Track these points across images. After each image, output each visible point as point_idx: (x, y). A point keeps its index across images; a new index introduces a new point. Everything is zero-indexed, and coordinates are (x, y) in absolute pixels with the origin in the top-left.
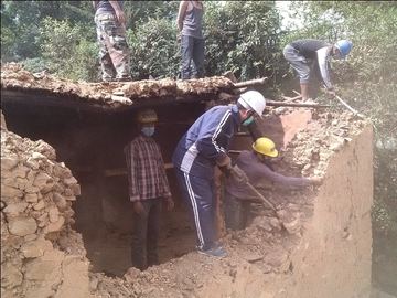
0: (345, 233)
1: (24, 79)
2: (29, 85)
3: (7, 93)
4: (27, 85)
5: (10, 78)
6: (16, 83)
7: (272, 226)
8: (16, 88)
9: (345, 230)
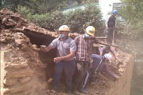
0: (123, 87)
1: (36, 29)
2: (38, 31)
3: (31, 33)
4: (37, 31)
5: (32, 28)
6: (34, 30)
7: (103, 83)
8: (34, 32)
9: (123, 86)
